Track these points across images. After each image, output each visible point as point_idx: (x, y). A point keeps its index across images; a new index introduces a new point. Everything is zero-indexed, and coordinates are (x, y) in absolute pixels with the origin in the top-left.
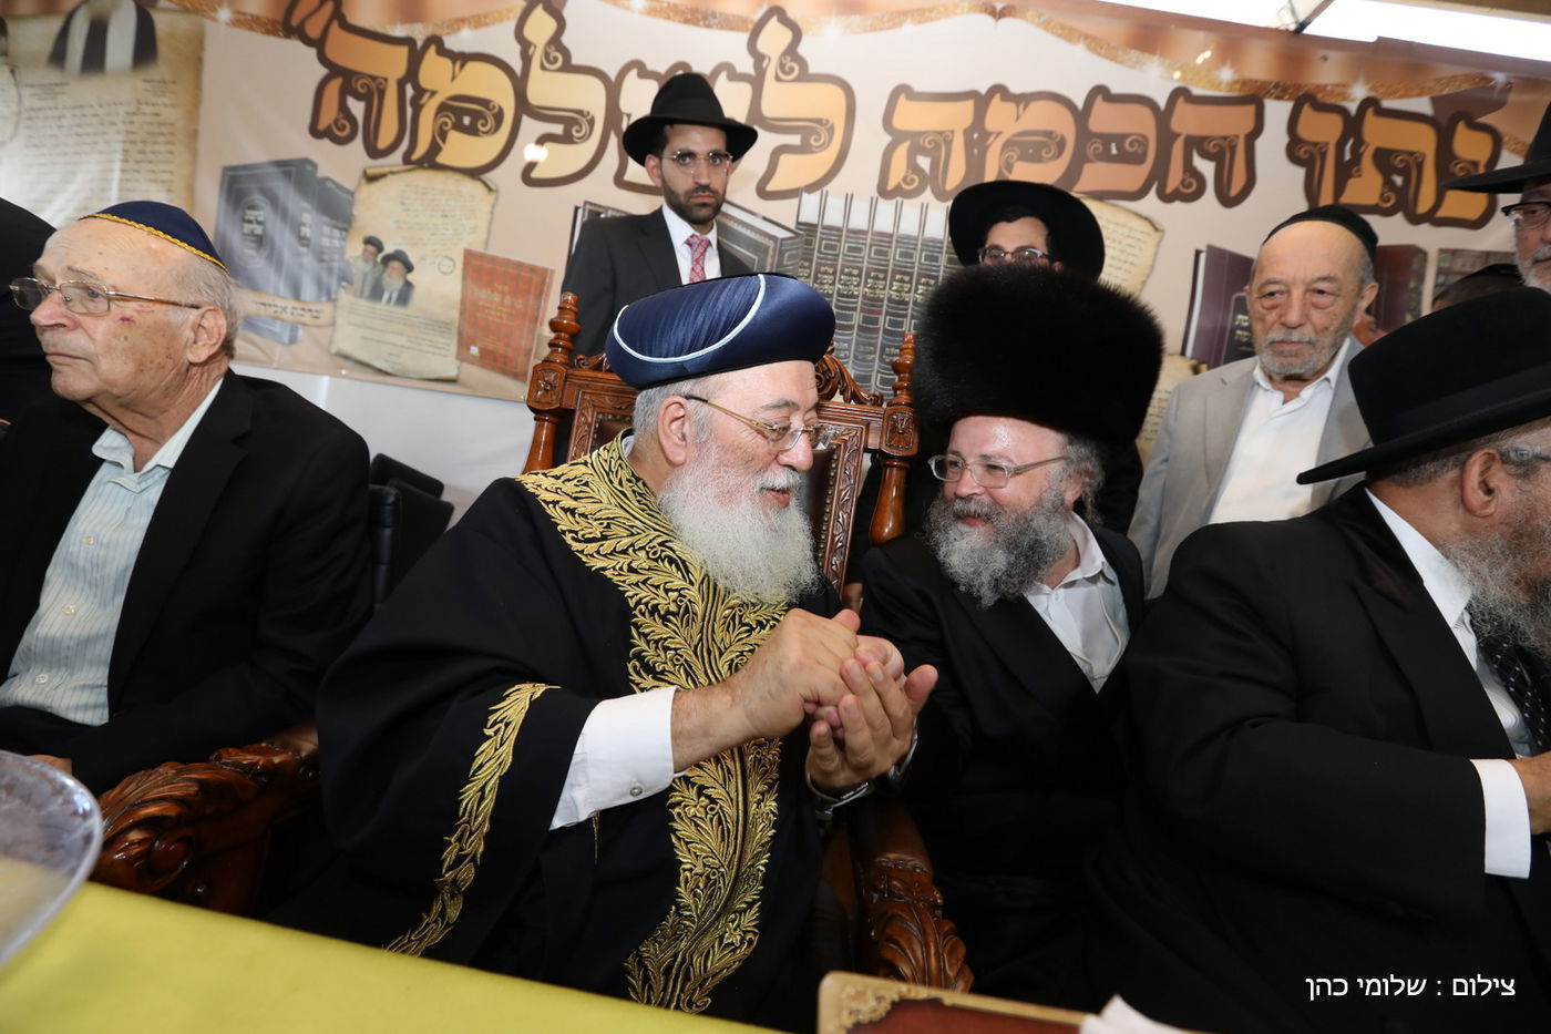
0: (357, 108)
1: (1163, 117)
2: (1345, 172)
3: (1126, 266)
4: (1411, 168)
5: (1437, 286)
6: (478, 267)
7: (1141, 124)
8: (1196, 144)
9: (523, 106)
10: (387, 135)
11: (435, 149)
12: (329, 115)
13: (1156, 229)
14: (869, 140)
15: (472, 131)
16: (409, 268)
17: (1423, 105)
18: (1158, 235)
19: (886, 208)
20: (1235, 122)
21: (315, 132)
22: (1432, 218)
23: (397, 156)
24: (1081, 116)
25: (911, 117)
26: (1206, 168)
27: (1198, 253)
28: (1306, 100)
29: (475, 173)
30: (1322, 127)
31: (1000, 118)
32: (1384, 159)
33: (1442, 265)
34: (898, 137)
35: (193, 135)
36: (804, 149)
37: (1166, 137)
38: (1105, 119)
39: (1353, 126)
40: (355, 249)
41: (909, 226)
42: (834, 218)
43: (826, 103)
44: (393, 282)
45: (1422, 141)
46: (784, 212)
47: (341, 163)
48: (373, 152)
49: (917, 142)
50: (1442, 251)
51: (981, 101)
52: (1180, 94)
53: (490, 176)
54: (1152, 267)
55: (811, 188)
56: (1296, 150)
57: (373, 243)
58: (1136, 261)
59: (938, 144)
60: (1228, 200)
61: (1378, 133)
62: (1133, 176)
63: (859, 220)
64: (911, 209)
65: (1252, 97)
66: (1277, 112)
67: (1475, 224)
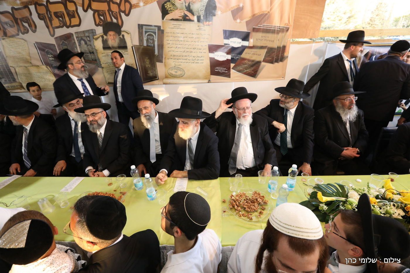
3: (25, 50)
5: (77, 40)
13: (25, 41)
18: (26, 42)
22: (70, 26)
27: (34, 44)
28: (36, 4)
32: (56, 15)
33: (76, 36)
50: (75, 33)
52: (13, 8)
54: (29, 49)
56: (40, 17)
58: (26, 48)
60: (34, 31)
66: (32, 8)
67: (79, 25)
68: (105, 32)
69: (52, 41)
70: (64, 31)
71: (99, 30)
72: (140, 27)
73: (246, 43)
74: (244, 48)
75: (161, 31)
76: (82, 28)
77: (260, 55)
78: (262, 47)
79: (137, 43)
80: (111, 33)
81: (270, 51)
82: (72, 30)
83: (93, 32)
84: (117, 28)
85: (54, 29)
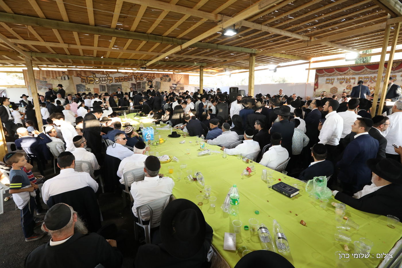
0: (84, 81)
1: (128, 77)
2: (137, 79)
4: (140, 78)
6: (94, 89)
7: (127, 78)
8: (130, 78)
9: (94, 80)
10: (86, 82)
11: (90, 83)
12: (82, 81)
13: (129, 83)
14: (114, 80)
15: (92, 81)
16: (90, 89)
17: (139, 75)
19: (116, 83)
20: (131, 77)
21: (82, 82)
23: (87, 83)
24: (124, 78)
25: (116, 78)
26: (130, 79)
27: (131, 83)
28: (134, 75)
29: (93, 84)
30: (135, 77)
31: (120, 78)
32: (138, 78)
34: (115, 79)
35: (73, 83)
36: (111, 81)
37: (128, 78)
38: (125, 78)
39: (137, 76)
40: (86, 88)
41: (117, 84)
42: (113, 84)
43: (111, 78)
44: (89, 90)
45: (140, 77)
46: (110, 84)
47: (84, 84)
48: (86, 83)
49: (116, 80)
51: (119, 77)
52: (128, 76)
53: (94, 84)
55: (112, 82)
56: (134, 78)
57: (87, 88)
59: (117, 80)
60: (132, 81)
61: (138, 77)
62: (127, 80)
63: (114, 84)
64: (117, 83)
65: (132, 76)
66: (133, 76)
67: (143, 80)
68: (149, 82)
69: (136, 83)
70: (139, 81)
71: (147, 82)
72: (156, 82)
73: (176, 86)
74: (176, 87)
75: (160, 83)
76: (144, 81)
77: (179, 89)
78: (179, 87)
79: (155, 85)
80: (150, 82)
81: (181, 88)
82: (141, 81)
83: (146, 82)
84: (151, 82)
85: (137, 81)
